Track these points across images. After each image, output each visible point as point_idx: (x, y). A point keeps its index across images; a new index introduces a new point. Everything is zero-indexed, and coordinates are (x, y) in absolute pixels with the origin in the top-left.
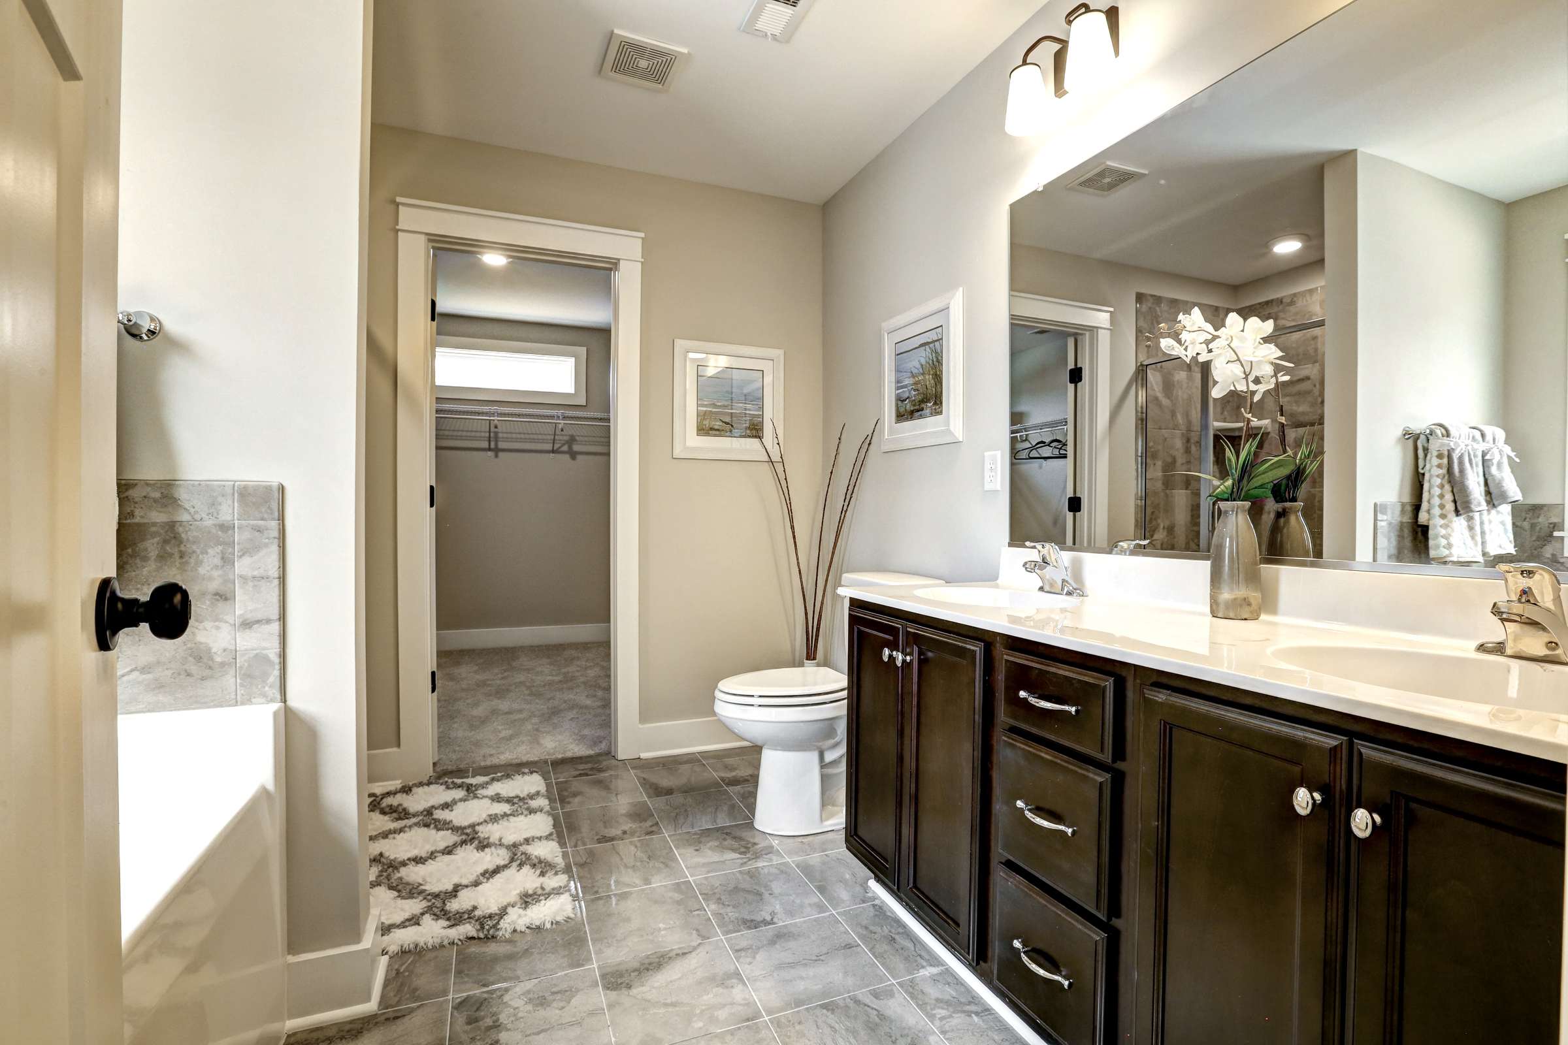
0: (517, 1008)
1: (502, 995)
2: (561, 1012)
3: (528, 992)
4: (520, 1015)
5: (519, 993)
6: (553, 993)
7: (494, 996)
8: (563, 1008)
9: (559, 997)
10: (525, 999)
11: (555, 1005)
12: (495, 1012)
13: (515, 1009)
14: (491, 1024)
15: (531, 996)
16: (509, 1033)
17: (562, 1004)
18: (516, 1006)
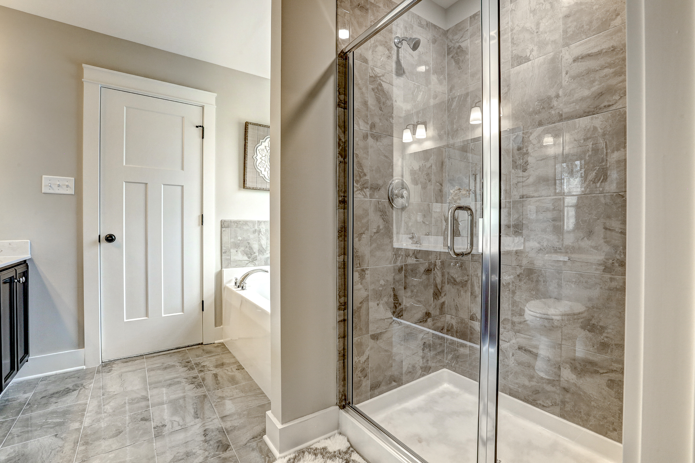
0: (200, 450)
1: (209, 454)
2: (179, 451)
3: (196, 458)
4: (198, 447)
5: (200, 456)
6: (183, 459)
7: (213, 453)
8: (178, 453)
9: (180, 458)
10: (197, 454)
11: (182, 454)
12: (210, 446)
13: (201, 449)
14: (210, 442)
15: (194, 456)
16: (202, 440)
17: (178, 455)
18: (201, 451)
